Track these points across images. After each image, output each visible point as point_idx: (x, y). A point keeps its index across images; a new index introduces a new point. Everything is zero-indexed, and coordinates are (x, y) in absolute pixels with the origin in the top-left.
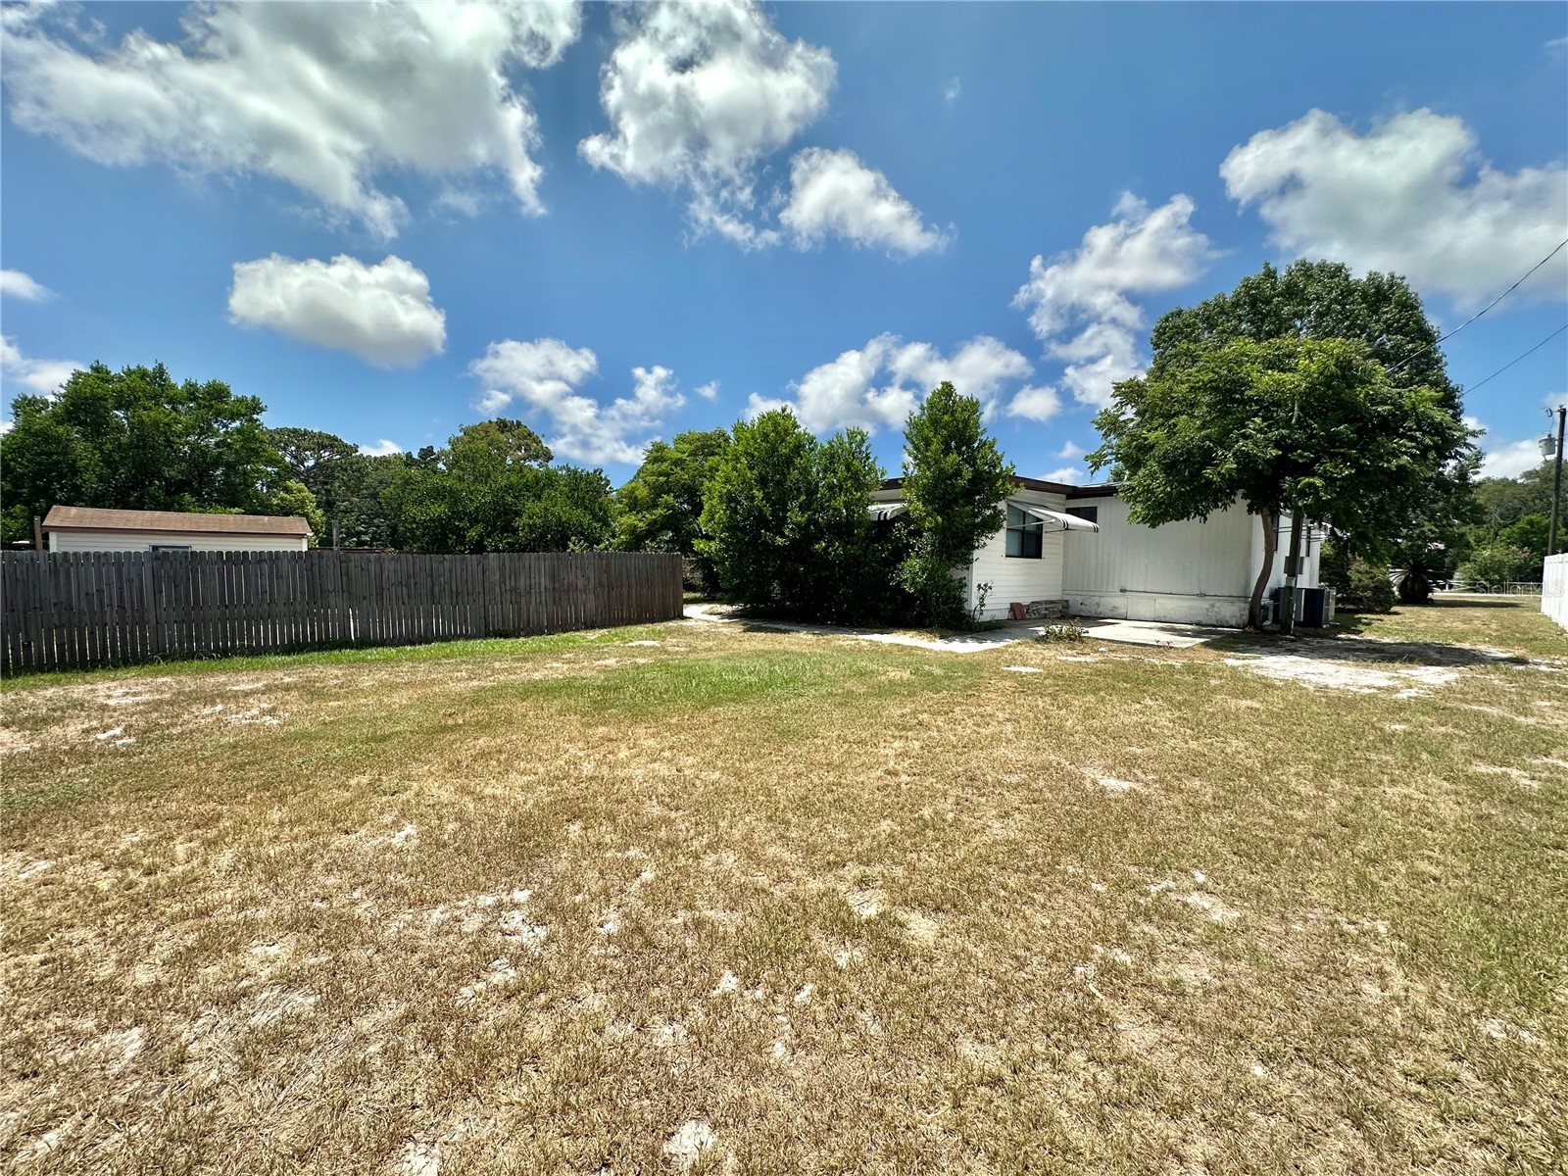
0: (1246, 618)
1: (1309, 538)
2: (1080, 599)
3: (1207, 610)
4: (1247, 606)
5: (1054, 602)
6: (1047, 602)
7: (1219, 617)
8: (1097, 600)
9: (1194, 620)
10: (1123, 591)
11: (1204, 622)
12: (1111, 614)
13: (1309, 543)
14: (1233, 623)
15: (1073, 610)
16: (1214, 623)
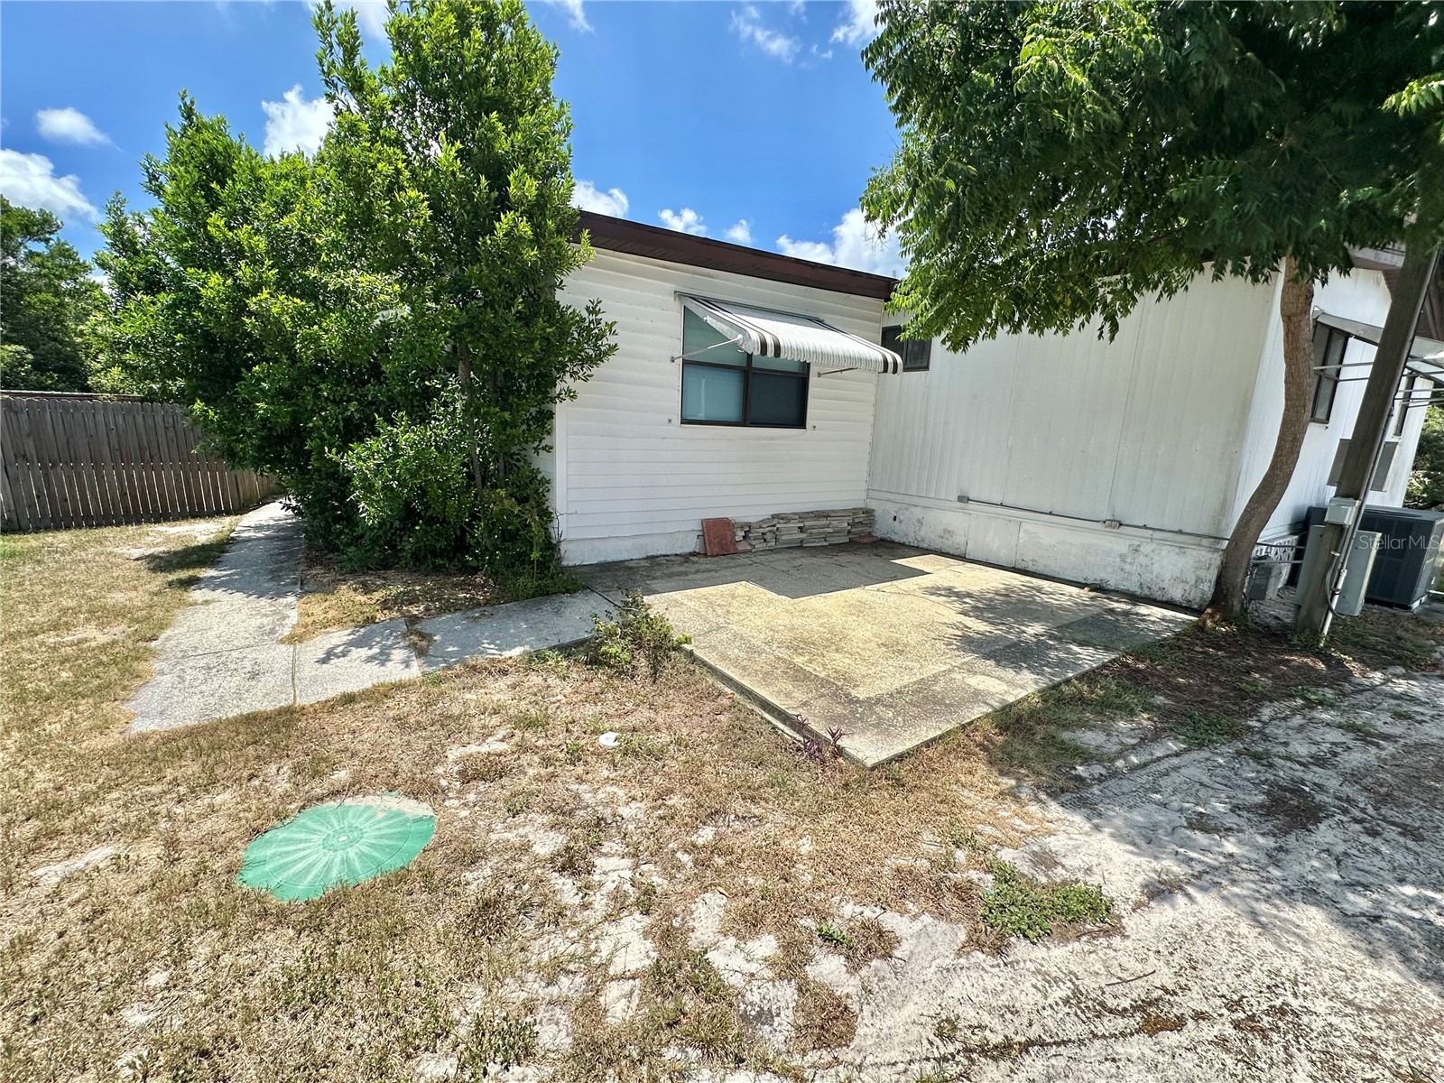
0: (1208, 588)
1: (1408, 397)
2: (892, 509)
3: (1123, 558)
4: (1217, 559)
5: (824, 515)
6: (803, 516)
7: (1147, 577)
8: (918, 513)
9: (1094, 576)
10: (963, 499)
11: (1112, 585)
12: (938, 544)
13: (1405, 409)
14: (1177, 594)
15: (881, 530)
16: (1133, 587)
